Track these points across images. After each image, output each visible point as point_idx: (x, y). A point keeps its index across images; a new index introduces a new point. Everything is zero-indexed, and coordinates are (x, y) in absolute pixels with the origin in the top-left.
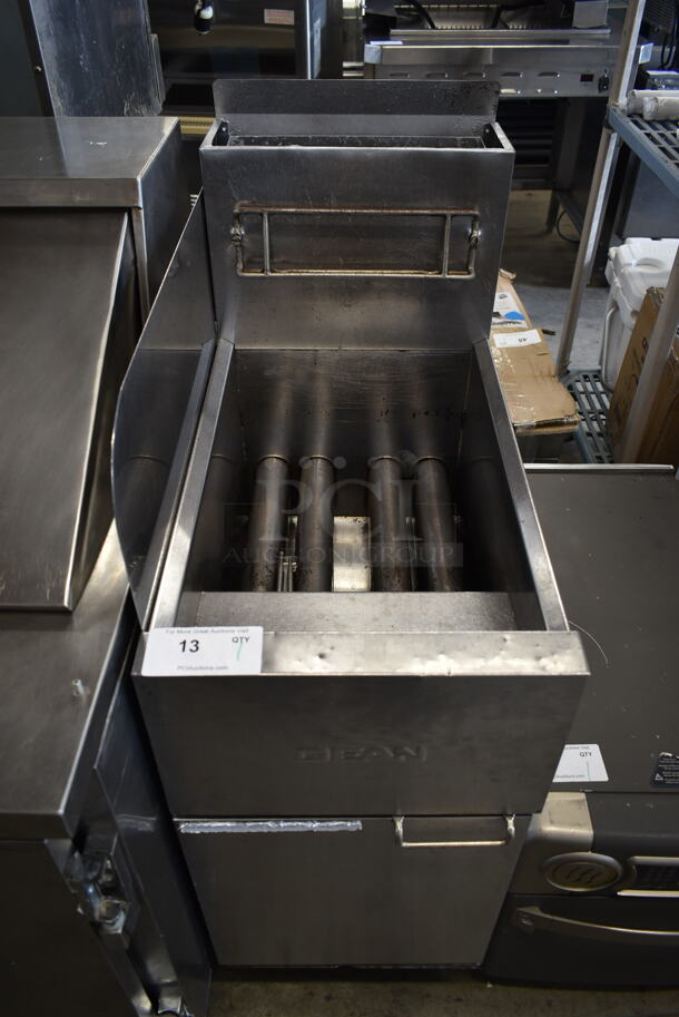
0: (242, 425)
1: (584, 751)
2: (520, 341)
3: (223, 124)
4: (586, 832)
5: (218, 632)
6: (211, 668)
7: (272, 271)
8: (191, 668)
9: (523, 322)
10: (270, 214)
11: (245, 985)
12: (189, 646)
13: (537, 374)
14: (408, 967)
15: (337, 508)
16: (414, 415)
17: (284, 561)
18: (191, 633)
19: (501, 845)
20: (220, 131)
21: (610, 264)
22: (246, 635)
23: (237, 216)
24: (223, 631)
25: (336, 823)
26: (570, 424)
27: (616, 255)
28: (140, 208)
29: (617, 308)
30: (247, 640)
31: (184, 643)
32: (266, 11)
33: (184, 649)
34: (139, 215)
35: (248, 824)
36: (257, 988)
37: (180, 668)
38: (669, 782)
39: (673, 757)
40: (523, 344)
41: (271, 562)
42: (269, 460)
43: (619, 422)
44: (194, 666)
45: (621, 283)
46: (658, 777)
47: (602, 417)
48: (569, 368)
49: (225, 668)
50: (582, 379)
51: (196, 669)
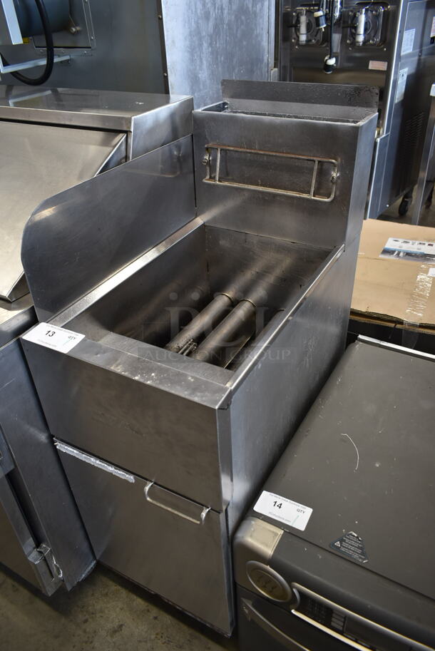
1: (300, 508)
4: (269, 551)
5: (66, 332)
6: (50, 345)
7: (220, 181)
8: (42, 342)
10: (222, 149)
11: (119, 587)
14: (190, 614)
22: (75, 336)
23: (207, 149)
24: (68, 332)
25: (121, 472)
28: (131, 132)
31: (50, 332)
32: (371, 62)
34: (131, 135)
35: (84, 455)
36: (124, 593)
37: (39, 340)
38: (343, 549)
39: (357, 537)
46: (338, 544)
49: (55, 346)
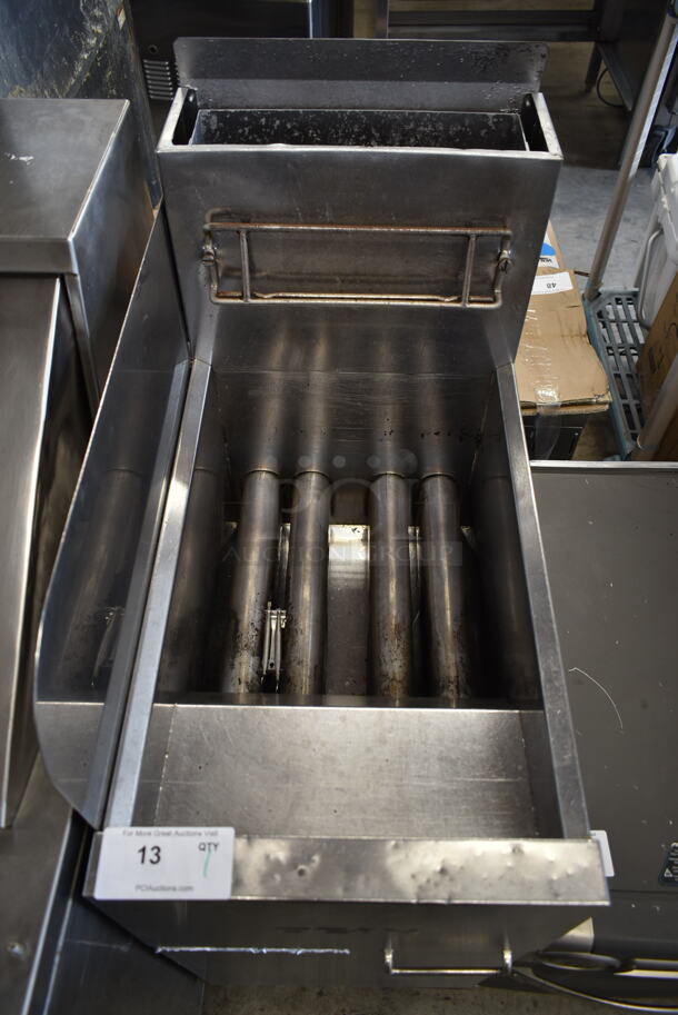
0: (225, 441)
2: (549, 286)
3: (190, 92)
4: (586, 934)
5: (182, 835)
6: (174, 889)
7: (254, 297)
8: (150, 888)
9: (553, 258)
10: (248, 232)
12: (150, 855)
13: (566, 332)
15: (335, 514)
16: (423, 435)
17: (271, 614)
18: (152, 836)
19: (496, 974)
20: (186, 100)
21: (658, 175)
22: (213, 840)
23: (208, 233)
24: (188, 834)
26: (598, 403)
27: (667, 166)
28: (75, 275)
29: (662, 232)
30: (216, 846)
31: (143, 850)
33: (143, 861)
34: (74, 284)
35: (229, 949)
37: (138, 887)
40: (552, 291)
41: (257, 617)
42: (258, 474)
43: (653, 369)
44: (155, 885)
45: (669, 203)
46: (668, 874)
47: (633, 351)
48: (600, 290)
49: (189, 888)
50: (614, 302)
51: (156, 889)
